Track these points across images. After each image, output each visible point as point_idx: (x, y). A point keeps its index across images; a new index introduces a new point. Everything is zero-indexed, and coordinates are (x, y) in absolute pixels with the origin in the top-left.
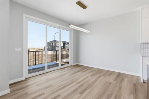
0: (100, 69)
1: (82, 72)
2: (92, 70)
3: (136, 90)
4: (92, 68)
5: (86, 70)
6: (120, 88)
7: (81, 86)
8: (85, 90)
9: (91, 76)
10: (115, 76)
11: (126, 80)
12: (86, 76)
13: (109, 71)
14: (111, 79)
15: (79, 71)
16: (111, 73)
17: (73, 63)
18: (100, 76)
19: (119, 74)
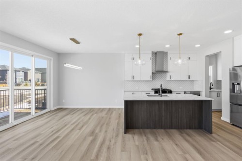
0: (92, 108)
1: (72, 114)
2: (82, 111)
3: (120, 117)
4: (81, 109)
5: (76, 112)
6: (110, 118)
7: (77, 125)
8: (82, 127)
9: (84, 116)
10: (106, 111)
11: (114, 112)
12: (79, 117)
13: (100, 109)
14: (103, 114)
15: (67, 115)
16: (102, 110)
17: (54, 107)
18: (93, 114)
19: (110, 109)
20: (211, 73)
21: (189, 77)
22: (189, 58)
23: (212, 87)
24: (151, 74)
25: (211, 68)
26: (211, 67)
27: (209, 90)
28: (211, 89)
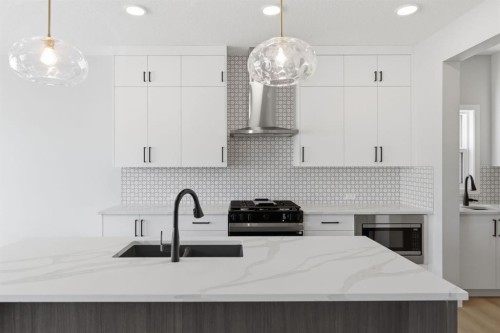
20: (468, 139)
21: (379, 154)
22: (379, 76)
23: (471, 194)
24: (223, 142)
25: (468, 120)
26: (471, 113)
27: (462, 208)
28: (467, 200)
